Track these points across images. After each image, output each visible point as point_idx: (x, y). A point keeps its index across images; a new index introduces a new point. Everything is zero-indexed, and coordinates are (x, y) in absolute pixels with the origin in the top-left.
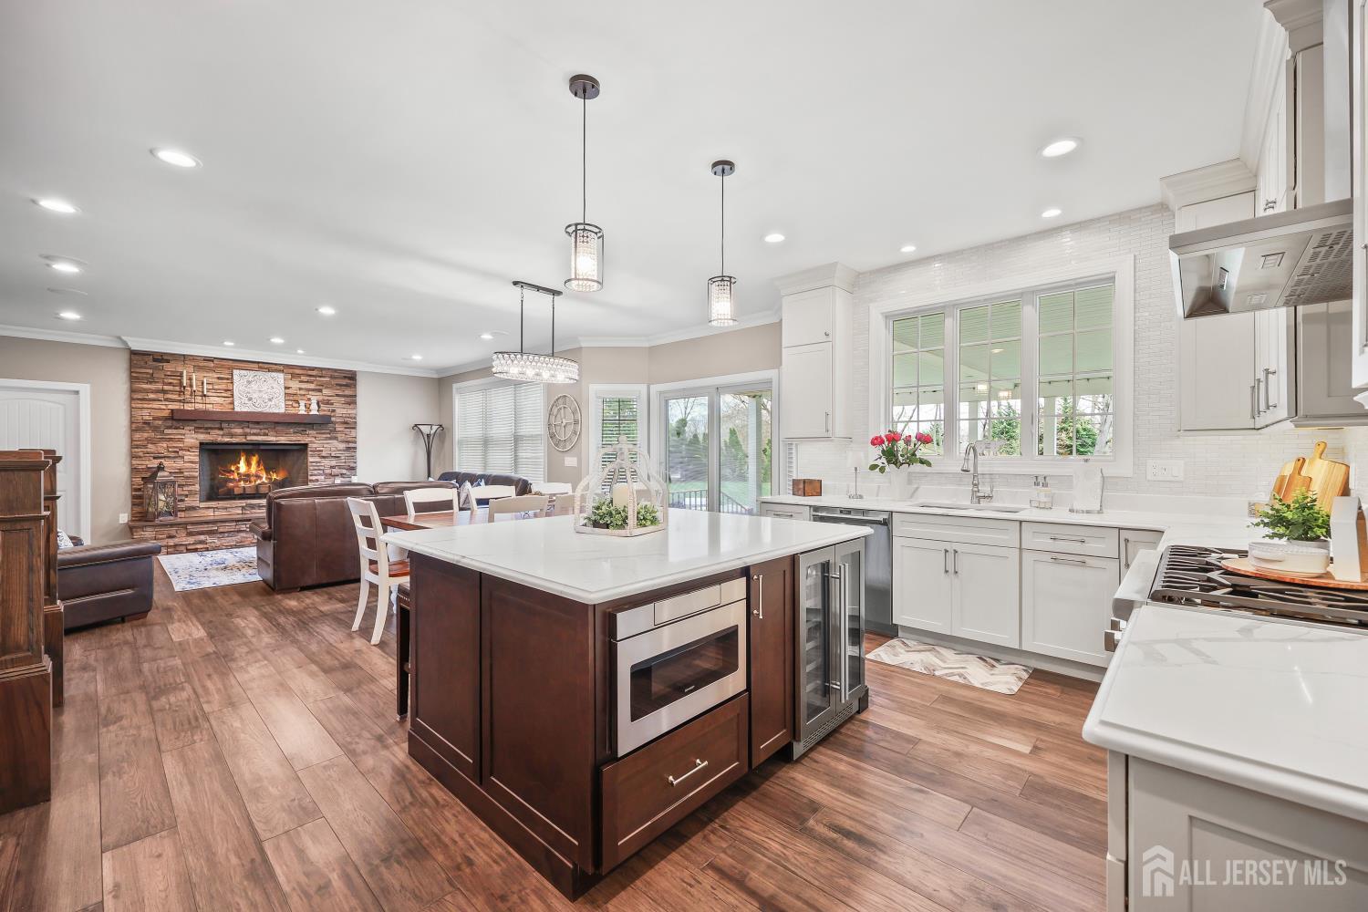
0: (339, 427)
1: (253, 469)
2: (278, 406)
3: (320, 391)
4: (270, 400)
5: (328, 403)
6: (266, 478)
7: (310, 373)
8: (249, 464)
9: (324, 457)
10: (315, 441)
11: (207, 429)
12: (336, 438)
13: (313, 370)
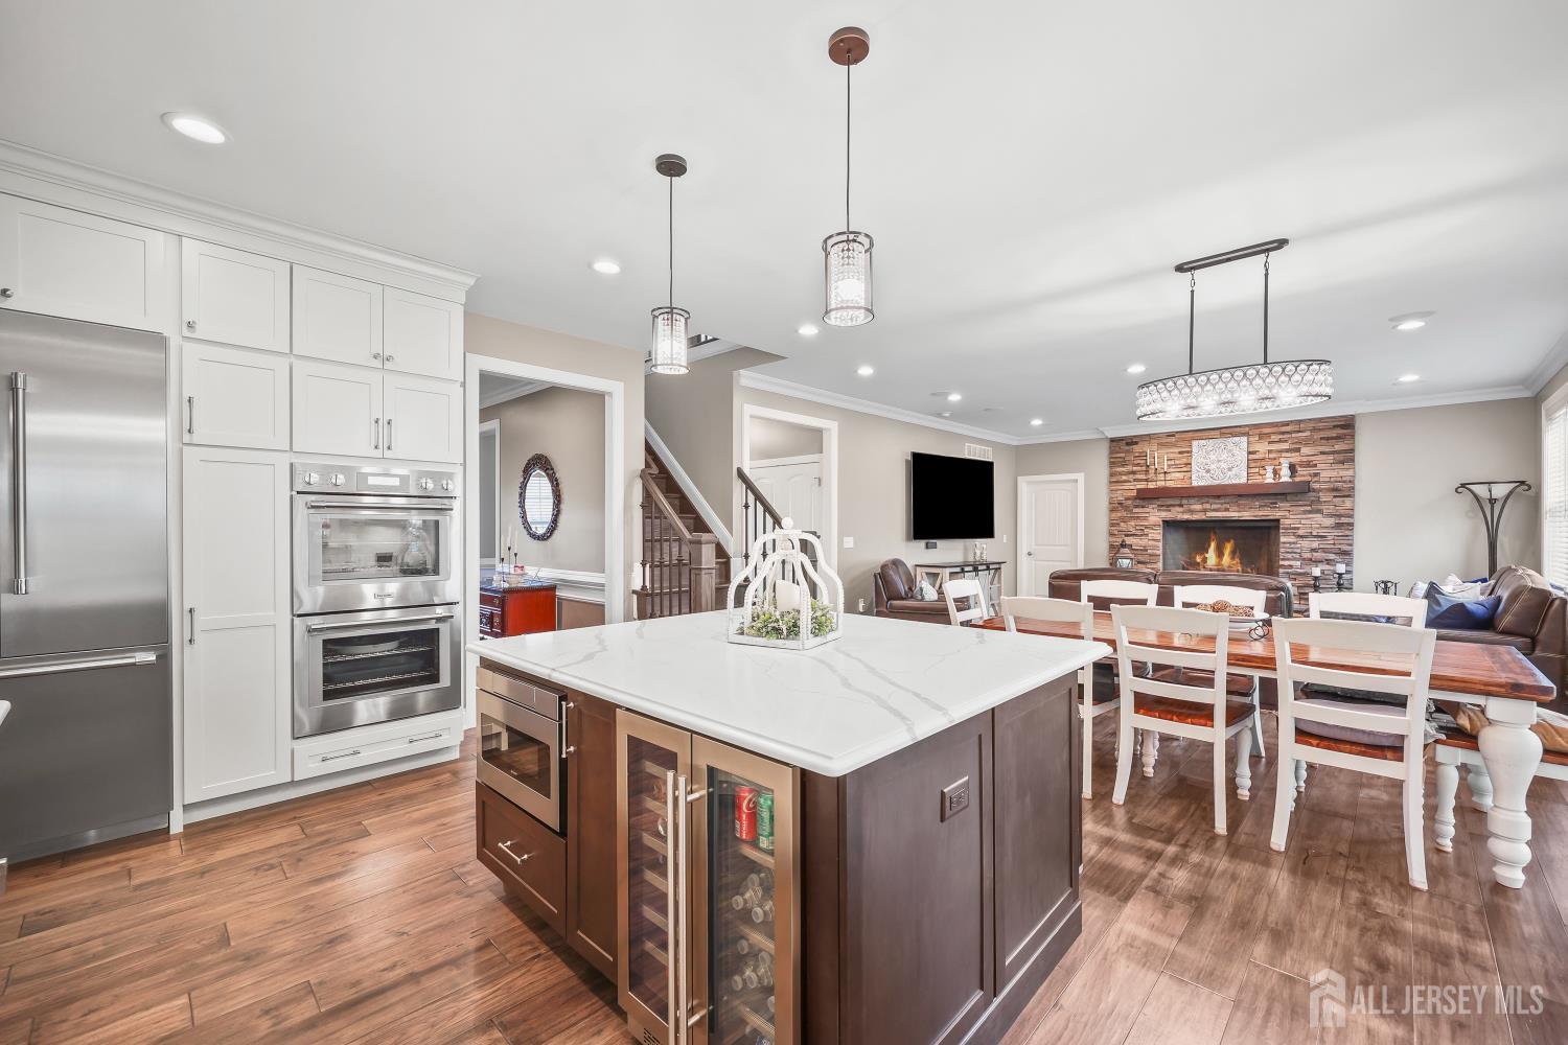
0: (1324, 496)
2: (1239, 476)
3: (1298, 450)
4: (1230, 469)
5: (1309, 464)
7: (1284, 429)
9: (1302, 537)
10: (1288, 515)
11: (1169, 506)
12: (1319, 511)
13: (1288, 425)
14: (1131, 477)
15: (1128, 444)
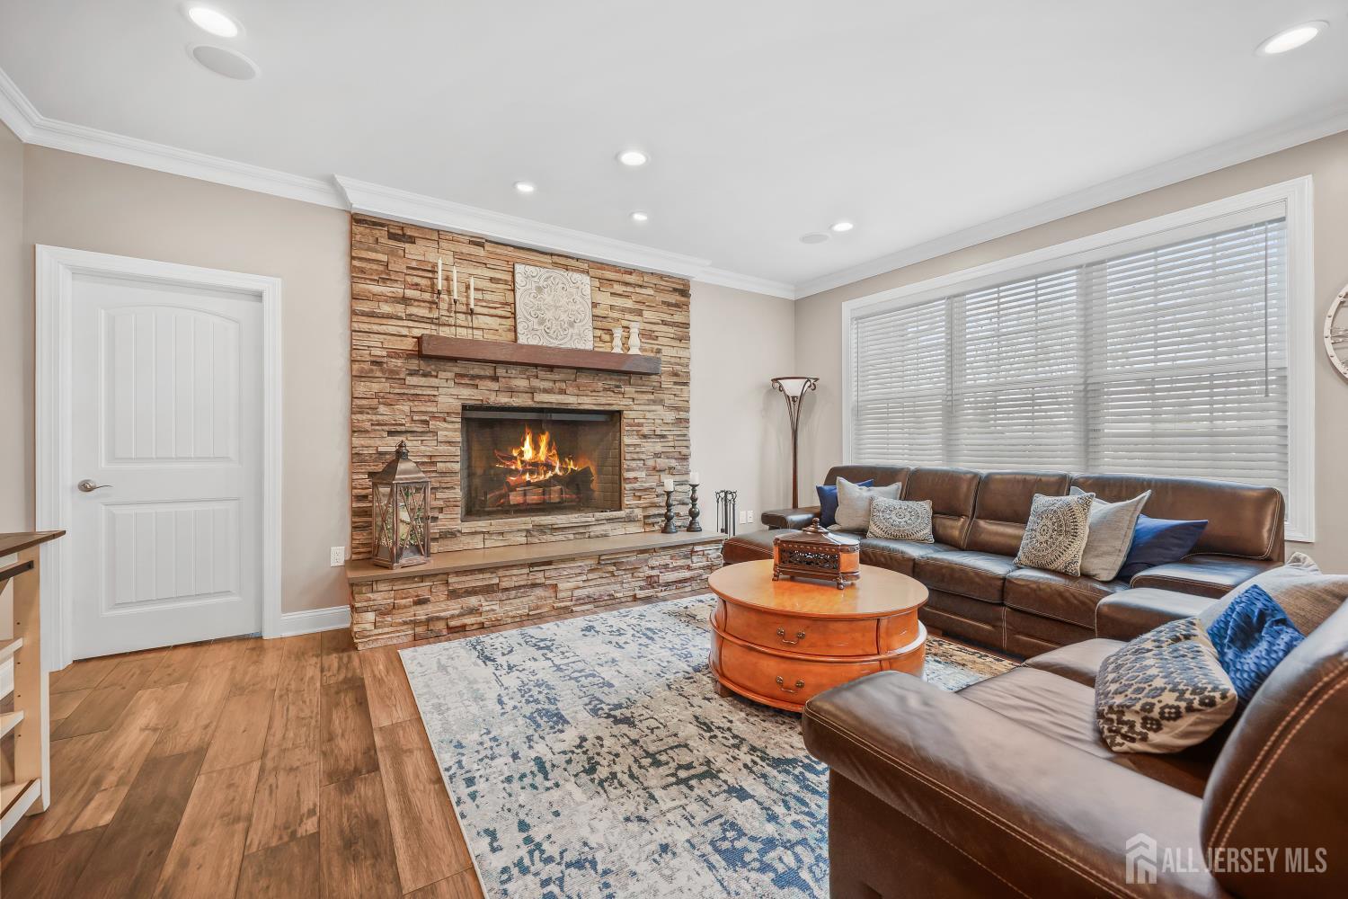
1: (543, 454)
2: (582, 339)
4: (572, 324)
5: (653, 335)
6: (560, 469)
7: (628, 278)
8: (536, 447)
10: (630, 403)
11: (473, 377)
14: (399, 309)
15: (392, 236)
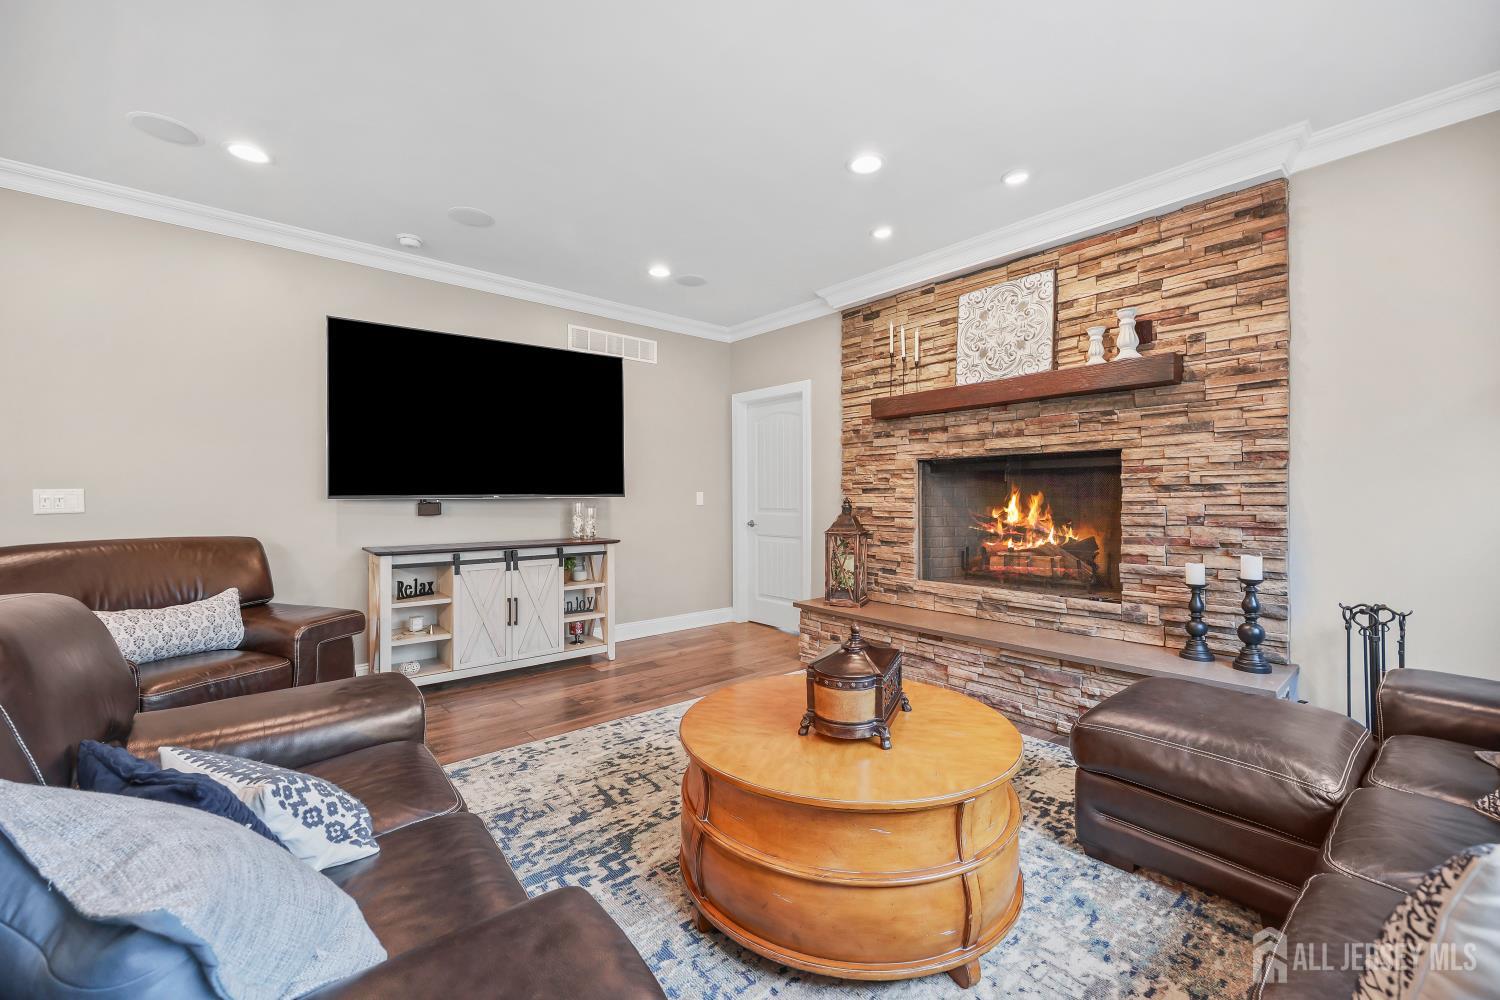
0: (1216, 389)
1: (1033, 518)
3: (1156, 285)
4: (1020, 345)
5: (1182, 316)
6: (1055, 537)
7: (1127, 241)
8: (1024, 508)
9: (1166, 488)
10: (1133, 435)
11: (926, 431)
12: (1205, 426)
13: (1134, 230)
14: (869, 380)
15: (865, 318)
